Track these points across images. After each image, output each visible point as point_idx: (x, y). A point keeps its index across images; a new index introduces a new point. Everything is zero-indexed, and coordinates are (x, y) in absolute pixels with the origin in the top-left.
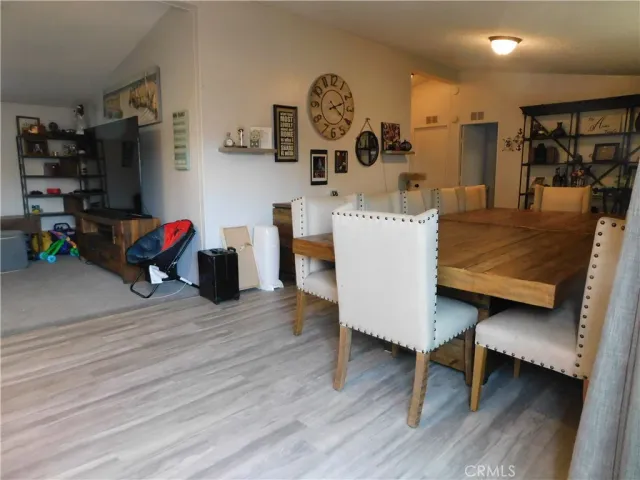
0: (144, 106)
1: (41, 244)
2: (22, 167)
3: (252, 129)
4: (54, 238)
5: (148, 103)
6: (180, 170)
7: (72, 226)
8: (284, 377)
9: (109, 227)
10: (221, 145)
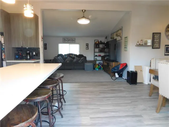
0: (119, 36)
1: (96, 66)
2: (94, 50)
3: (145, 40)
4: (99, 65)
5: (120, 35)
6: (125, 51)
7: (102, 63)
8: (142, 105)
9: (109, 63)
10: (136, 45)
